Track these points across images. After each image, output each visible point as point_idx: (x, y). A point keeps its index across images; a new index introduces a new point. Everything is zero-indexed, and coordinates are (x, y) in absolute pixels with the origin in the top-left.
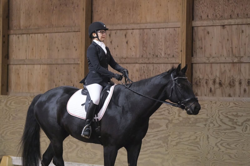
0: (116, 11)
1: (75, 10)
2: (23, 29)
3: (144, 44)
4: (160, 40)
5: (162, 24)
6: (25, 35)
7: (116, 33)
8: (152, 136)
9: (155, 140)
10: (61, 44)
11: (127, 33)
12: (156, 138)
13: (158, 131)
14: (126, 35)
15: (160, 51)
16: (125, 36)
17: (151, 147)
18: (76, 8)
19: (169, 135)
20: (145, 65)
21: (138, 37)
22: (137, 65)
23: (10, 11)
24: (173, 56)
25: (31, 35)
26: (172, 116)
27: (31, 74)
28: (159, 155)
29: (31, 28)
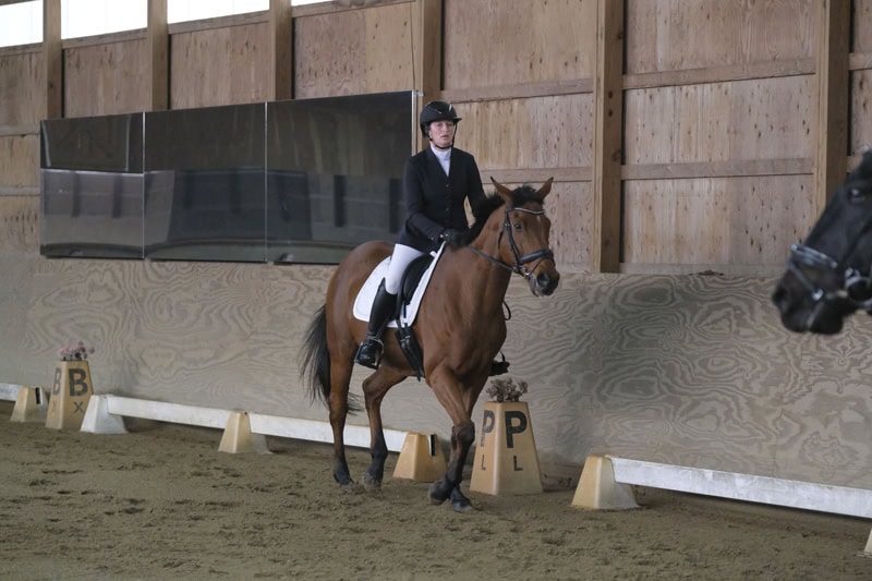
2: (662, 73)
6: (669, 90)
10: (767, 116)
23: (630, 18)
25: (684, 88)
27: (686, 208)
29: (684, 67)
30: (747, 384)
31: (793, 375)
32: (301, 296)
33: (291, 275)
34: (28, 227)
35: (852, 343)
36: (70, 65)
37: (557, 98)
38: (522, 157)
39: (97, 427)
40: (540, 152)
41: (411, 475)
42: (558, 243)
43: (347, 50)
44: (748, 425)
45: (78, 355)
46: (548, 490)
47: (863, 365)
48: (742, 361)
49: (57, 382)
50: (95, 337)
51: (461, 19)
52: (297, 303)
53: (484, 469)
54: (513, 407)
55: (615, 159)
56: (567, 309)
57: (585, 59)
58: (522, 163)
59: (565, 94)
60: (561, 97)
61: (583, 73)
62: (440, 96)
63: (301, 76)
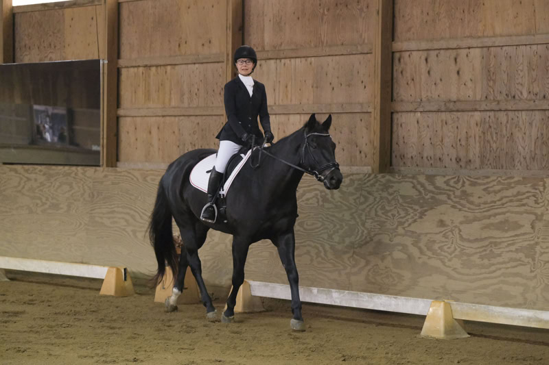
0: (438, 14)
1: (363, 15)
2: (268, 51)
3: (490, 74)
4: (521, 68)
5: (523, 37)
6: (272, 61)
7: (437, 56)
8: (506, 244)
9: (512, 251)
10: (338, 77)
11: (457, 55)
12: (513, 248)
13: (516, 235)
14: (456, 59)
15: (520, 87)
16: (454, 61)
17: (504, 266)
18: (365, 10)
19: (537, 243)
20: (492, 114)
21: (477, 63)
22: (477, 114)
23: (247, 18)
24: (544, 97)
25: (283, 61)
26: (543, 208)
28: (518, 279)
29: (282, 48)
30: (330, 237)
31: (360, 231)
32: (22, 184)
33: (16, 171)
35: (398, 212)
37: (197, 65)
38: (173, 100)
40: (186, 97)
41: (112, 292)
44: (331, 261)
47: (406, 225)
48: (326, 223)
51: (131, 17)
52: (19, 188)
53: (164, 289)
57: (215, 42)
58: (173, 104)
59: (202, 63)
60: (200, 65)
61: (215, 50)
62: (117, 63)
63: (19, 49)
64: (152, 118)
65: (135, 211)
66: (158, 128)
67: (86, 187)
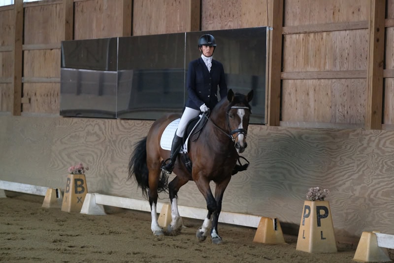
34: (53, 100)
36: (78, 10)
37: (348, 32)
38: (327, 65)
39: (89, 211)
40: (338, 62)
41: (264, 240)
42: (347, 112)
43: (230, 3)
45: (79, 171)
46: (340, 251)
49: (68, 185)
50: (89, 161)
53: (304, 238)
54: (321, 204)
55: (380, 66)
56: (351, 149)
57: (364, 10)
58: (327, 68)
59: (352, 30)
60: (350, 31)
61: (363, 18)
62: (282, 30)
63: (205, 18)
64: (309, 80)
65: (292, 167)
66: (315, 90)
67: (253, 144)
